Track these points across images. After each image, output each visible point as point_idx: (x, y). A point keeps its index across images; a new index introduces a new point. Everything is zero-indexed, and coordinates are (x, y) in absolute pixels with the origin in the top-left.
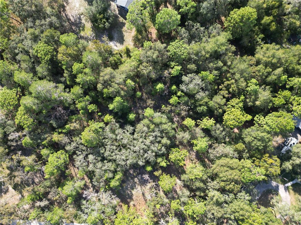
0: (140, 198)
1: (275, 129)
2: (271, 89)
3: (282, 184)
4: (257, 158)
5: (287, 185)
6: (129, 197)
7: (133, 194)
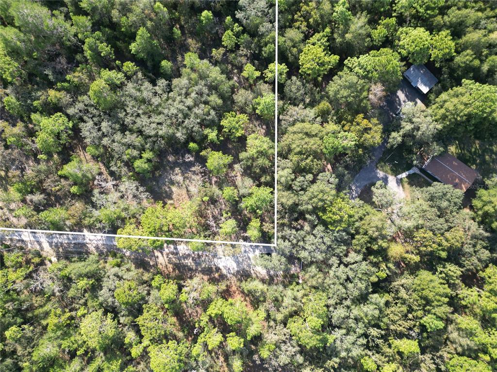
0: (184, 196)
1: (372, 73)
2: (368, 16)
3: (392, 175)
4: (348, 122)
5: (399, 176)
6: (167, 195)
7: (172, 192)
